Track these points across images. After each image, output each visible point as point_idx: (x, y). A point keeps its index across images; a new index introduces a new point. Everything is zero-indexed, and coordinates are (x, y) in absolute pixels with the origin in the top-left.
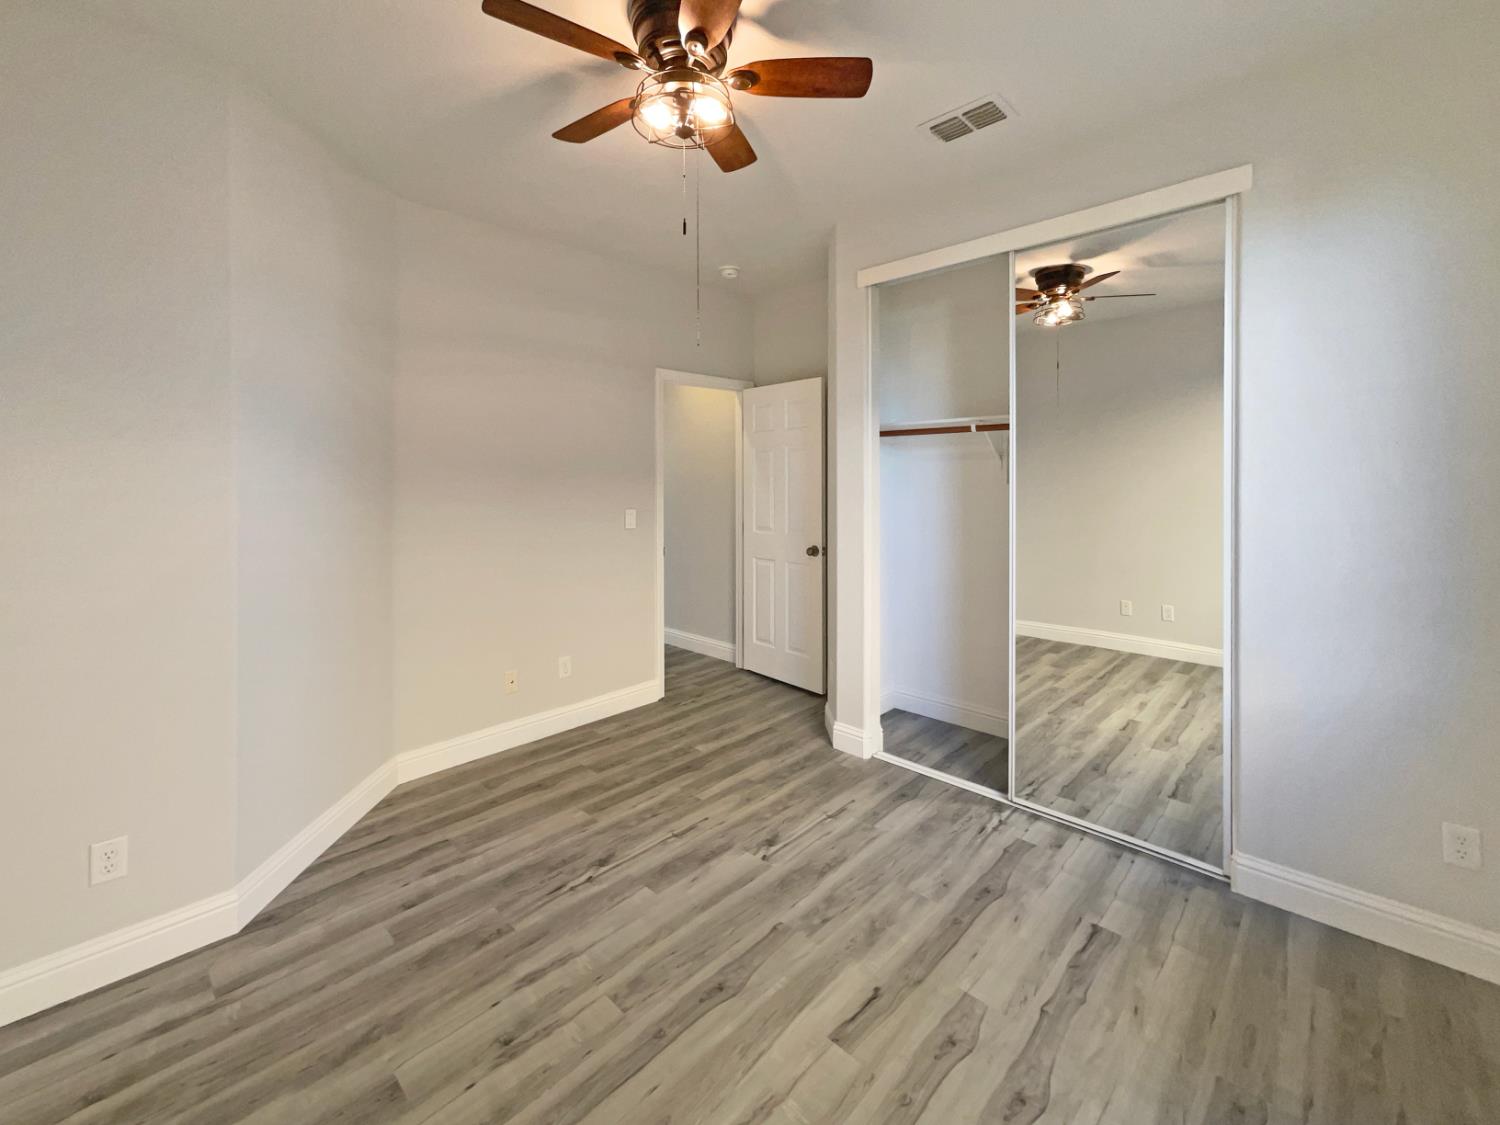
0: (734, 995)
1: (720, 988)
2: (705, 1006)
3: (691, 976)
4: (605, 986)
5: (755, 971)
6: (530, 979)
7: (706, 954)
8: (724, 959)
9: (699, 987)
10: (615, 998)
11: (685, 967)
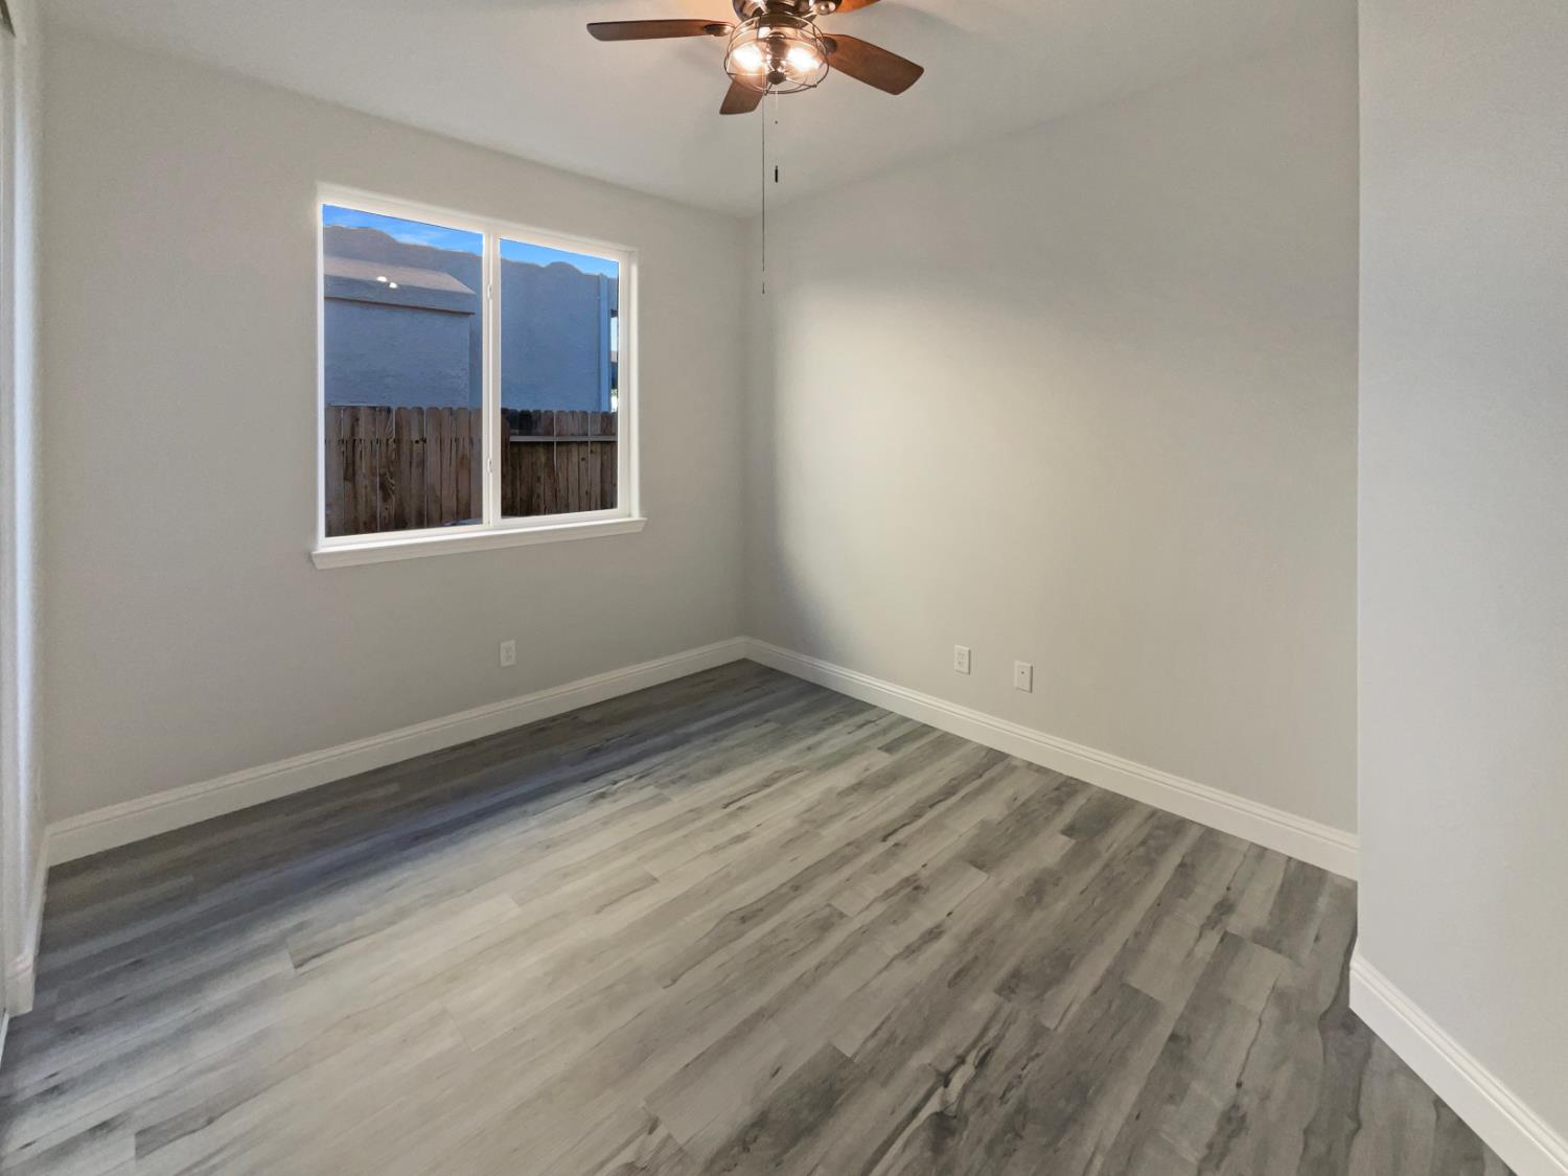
0: (731, 913)
1: (743, 920)
2: (759, 906)
3: (773, 931)
4: (856, 924)
5: (708, 934)
6: (934, 934)
7: (757, 952)
8: (739, 945)
9: (765, 920)
10: (842, 915)
11: (778, 940)
